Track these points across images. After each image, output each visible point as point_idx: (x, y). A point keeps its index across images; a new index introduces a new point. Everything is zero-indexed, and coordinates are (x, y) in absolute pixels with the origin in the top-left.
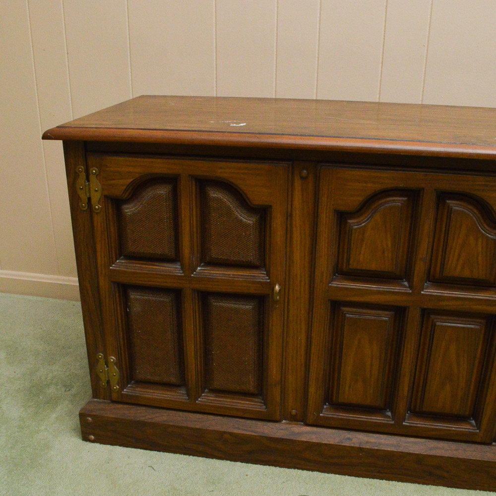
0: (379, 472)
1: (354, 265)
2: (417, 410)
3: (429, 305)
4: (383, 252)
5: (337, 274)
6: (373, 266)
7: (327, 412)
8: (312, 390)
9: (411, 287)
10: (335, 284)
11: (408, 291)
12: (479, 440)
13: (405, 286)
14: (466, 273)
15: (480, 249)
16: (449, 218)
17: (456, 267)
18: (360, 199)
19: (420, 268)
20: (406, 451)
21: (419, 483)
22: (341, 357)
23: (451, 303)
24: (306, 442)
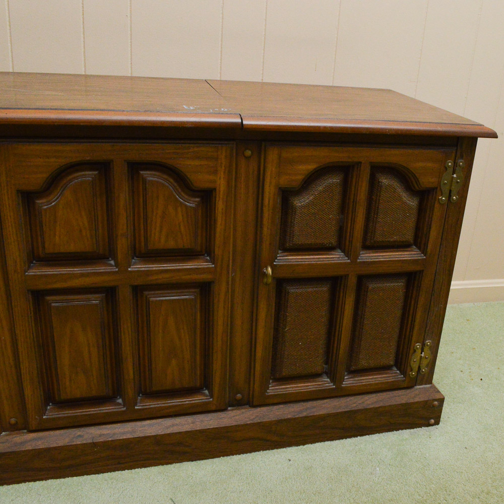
0: (119, 463)
1: (50, 248)
2: (148, 391)
3: (139, 282)
4: (81, 231)
5: (34, 262)
6: (72, 248)
7: (51, 413)
8: (28, 392)
9: (117, 265)
10: (31, 272)
11: (114, 270)
12: (214, 408)
13: (111, 265)
14: (171, 244)
15: (181, 218)
16: (145, 189)
17: (160, 239)
18: (45, 176)
19: (122, 245)
20: (141, 435)
21: (163, 465)
22: (54, 351)
23: (160, 277)
24: (32, 450)
